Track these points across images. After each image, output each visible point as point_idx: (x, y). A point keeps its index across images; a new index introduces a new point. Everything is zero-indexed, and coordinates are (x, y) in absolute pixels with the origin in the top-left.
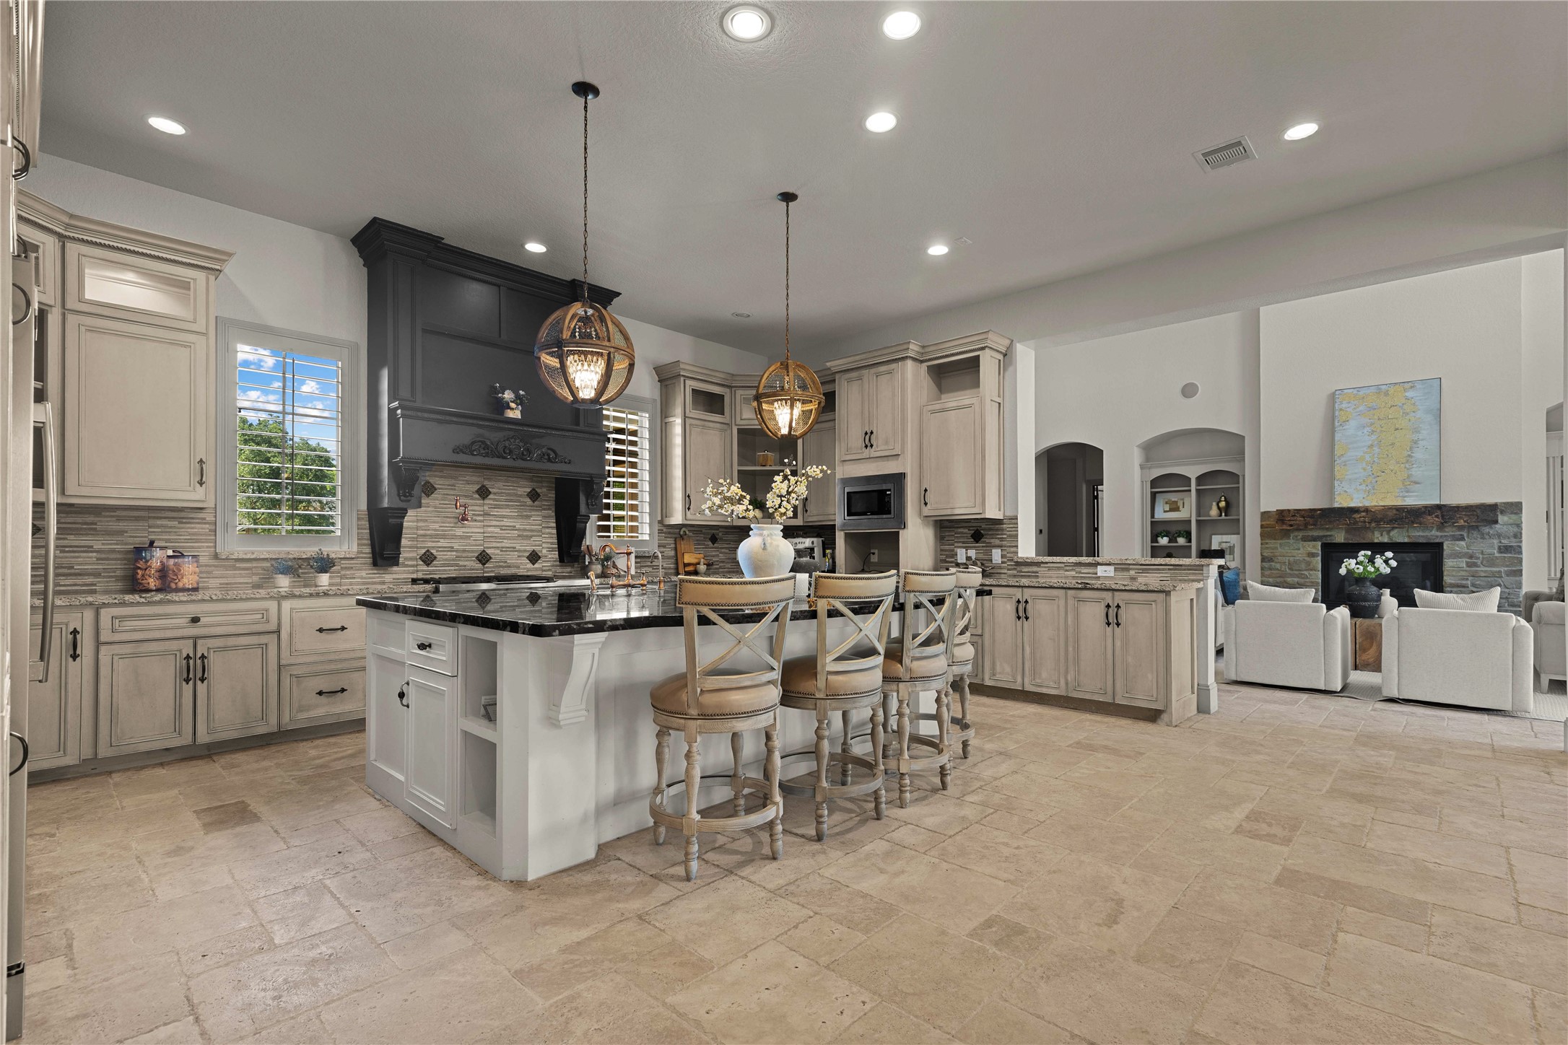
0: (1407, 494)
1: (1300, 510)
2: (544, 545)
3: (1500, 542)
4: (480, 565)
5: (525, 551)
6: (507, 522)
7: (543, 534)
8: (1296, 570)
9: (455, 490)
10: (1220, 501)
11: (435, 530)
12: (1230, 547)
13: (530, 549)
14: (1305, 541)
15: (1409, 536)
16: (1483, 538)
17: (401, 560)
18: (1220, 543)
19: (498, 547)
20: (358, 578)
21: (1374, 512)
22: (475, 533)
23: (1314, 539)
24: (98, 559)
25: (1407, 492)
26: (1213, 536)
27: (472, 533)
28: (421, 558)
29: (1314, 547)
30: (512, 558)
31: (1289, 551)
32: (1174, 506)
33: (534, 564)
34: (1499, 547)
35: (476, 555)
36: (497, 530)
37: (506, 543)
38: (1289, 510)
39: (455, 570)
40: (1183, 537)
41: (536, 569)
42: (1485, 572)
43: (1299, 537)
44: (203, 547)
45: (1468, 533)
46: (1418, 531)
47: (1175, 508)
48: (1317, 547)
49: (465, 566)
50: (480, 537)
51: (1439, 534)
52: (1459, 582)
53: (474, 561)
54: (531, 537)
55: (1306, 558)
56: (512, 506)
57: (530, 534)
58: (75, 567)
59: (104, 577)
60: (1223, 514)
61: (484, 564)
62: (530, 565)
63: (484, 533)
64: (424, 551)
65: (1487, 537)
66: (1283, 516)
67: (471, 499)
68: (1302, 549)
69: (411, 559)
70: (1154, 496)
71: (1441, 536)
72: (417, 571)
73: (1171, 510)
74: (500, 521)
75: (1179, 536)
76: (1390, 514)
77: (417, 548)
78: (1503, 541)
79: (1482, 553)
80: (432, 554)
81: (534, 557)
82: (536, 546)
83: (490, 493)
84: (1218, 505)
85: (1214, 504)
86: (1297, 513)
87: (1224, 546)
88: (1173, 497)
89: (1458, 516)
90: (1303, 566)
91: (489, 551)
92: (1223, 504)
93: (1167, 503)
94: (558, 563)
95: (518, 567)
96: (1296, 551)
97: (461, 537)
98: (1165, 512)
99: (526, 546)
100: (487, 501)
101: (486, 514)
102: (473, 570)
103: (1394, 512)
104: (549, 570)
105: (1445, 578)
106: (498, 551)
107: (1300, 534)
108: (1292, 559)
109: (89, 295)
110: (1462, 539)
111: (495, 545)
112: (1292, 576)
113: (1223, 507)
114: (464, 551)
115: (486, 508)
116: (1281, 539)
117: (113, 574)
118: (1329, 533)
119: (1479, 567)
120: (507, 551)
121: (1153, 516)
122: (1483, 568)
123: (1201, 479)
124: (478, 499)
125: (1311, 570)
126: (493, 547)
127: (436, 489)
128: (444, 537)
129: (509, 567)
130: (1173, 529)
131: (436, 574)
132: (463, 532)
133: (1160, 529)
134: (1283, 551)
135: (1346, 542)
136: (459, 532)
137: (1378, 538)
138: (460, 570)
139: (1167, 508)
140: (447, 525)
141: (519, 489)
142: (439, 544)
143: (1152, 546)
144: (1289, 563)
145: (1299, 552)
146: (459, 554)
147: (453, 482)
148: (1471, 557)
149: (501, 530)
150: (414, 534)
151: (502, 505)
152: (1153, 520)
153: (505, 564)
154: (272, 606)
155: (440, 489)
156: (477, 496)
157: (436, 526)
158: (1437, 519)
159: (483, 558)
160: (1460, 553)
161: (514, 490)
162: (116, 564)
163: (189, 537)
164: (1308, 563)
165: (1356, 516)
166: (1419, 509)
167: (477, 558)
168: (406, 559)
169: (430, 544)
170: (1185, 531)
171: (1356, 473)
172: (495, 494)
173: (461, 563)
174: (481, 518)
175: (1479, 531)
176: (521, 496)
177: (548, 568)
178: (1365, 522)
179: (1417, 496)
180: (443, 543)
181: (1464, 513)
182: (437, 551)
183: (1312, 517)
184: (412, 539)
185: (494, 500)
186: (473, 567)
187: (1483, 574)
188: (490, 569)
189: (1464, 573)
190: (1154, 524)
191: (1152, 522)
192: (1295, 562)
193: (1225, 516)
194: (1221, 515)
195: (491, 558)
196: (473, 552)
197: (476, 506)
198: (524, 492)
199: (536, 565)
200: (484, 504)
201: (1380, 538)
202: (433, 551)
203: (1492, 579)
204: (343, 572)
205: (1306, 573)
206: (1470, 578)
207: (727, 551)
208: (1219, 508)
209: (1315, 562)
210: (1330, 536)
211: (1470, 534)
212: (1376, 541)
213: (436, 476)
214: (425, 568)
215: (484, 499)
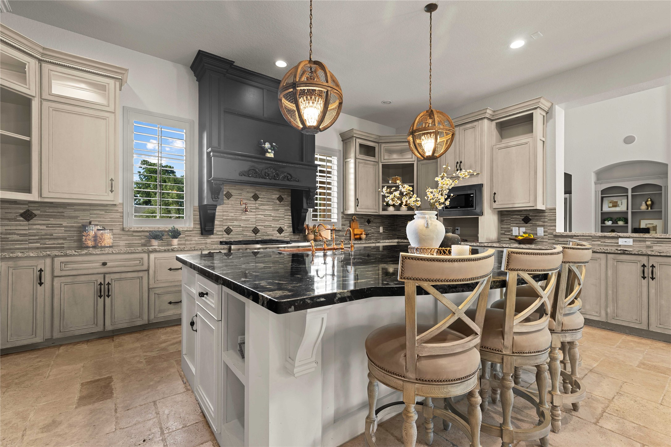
2: (285, 224)
4: (254, 235)
5: (276, 227)
6: (267, 213)
7: (285, 219)
9: (242, 196)
10: (647, 201)
11: (232, 217)
12: (653, 227)
13: (279, 226)
17: (215, 232)
18: (646, 224)
19: (263, 225)
20: (194, 241)
22: (252, 218)
24: (65, 231)
26: (642, 221)
27: (250, 218)
28: (225, 231)
30: (270, 231)
32: (615, 204)
33: (280, 234)
35: (252, 229)
36: (263, 217)
37: (267, 223)
39: (242, 237)
40: (622, 221)
41: (282, 237)
44: (117, 225)
47: (615, 205)
49: (247, 235)
50: (254, 220)
53: (251, 232)
54: (279, 220)
56: (270, 204)
57: (278, 218)
58: (54, 235)
59: (68, 240)
60: (649, 208)
61: (256, 234)
62: (278, 235)
63: (256, 218)
64: (226, 227)
67: (250, 201)
69: (220, 231)
70: (602, 198)
72: (223, 237)
73: (613, 206)
74: (264, 212)
75: (619, 220)
77: (223, 225)
80: (230, 229)
81: (280, 231)
82: (281, 225)
83: (259, 197)
84: (646, 203)
85: (644, 203)
87: (648, 226)
88: (615, 199)
91: (258, 227)
92: (649, 203)
93: (610, 202)
94: (292, 234)
95: (273, 236)
97: (245, 220)
98: (609, 207)
99: (277, 225)
100: (257, 202)
101: (257, 208)
102: (251, 237)
104: (288, 237)
106: (262, 228)
109: (54, 91)
111: (261, 224)
113: (649, 205)
114: (246, 227)
115: (257, 205)
117: (73, 239)
120: (267, 227)
121: (602, 210)
123: (634, 189)
124: (253, 201)
126: (260, 225)
127: (232, 196)
128: (236, 220)
129: (268, 235)
130: (615, 217)
131: (232, 239)
132: (246, 218)
133: (606, 217)
136: (244, 217)
138: (244, 237)
139: (611, 205)
140: (238, 214)
141: (273, 196)
142: (234, 224)
143: (601, 226)
146: (244, 229)
147: (241, 192)
149: (265, 216)
150: (222, 218)
151: (265, 204)
152: (602, 212)
153: (266, 234)
154: (145, 256)
155: (234, 195)
156: (253, 199)
157: (232, 214)
159: (256, 231)
161: (271, 196)
162: (74, 234)
163: (110, 220)
167: (253, 231)
168: (217, 231)
169: (229, 224)
170: (623, 218)
172: (261, 198)
173: (245, 233)
174: (254, 210)
176: (274, 199)
177: (287, 236)
180: (236, 223)
182: (233, 227)
184: (220, 221)
185: (261, 201)
186: (251, 236)
188: (259, 237)
190: (603, 214)
191: (601, 213)
193: (651, 209)
194: (648, 209)
195: (259, 231)
196: (250, 227)
197: (252, 204)
198: (276, 197)
199: (282, 235)
200: (256, 203)
202: (231, 227)
204: (186, 238)
207: (375, 228)
208: (647, 205)
213: (232, 189)
214: (227, 236)
215: (256, 201)
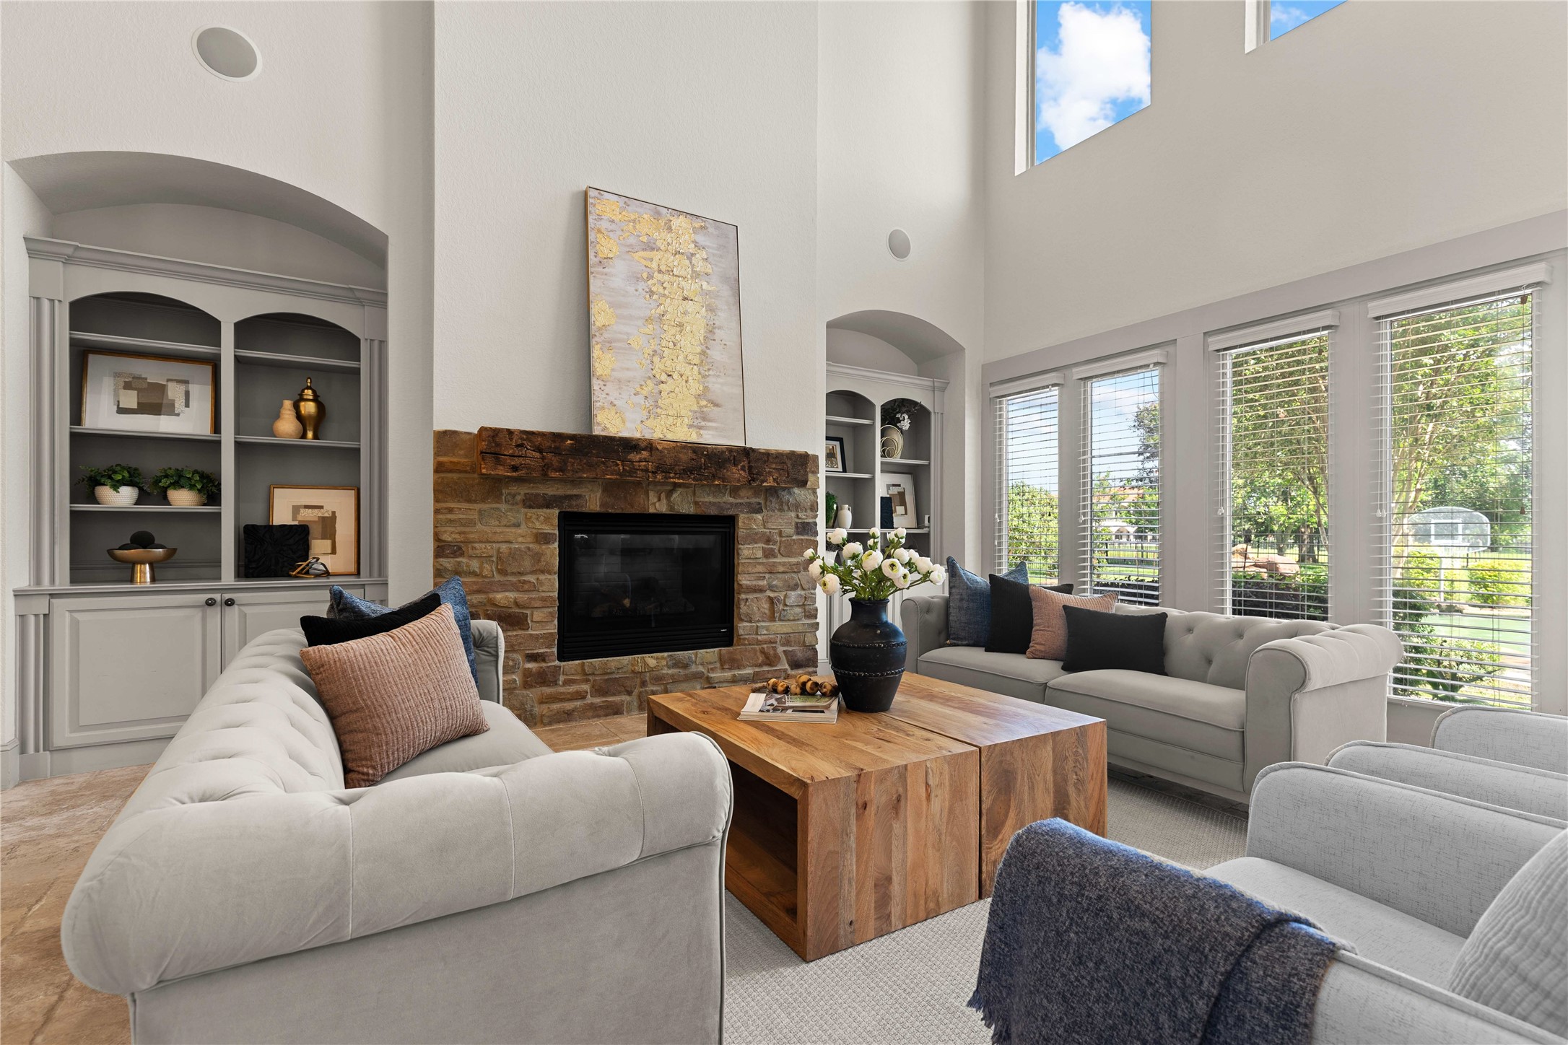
0: (703, 424)
1: (532, 433)
3: (798, 517)
8: (513, 574)
10: (301, 399)
12: (323, 519)
14: (530, 507)
15: (696, 503)
16: (781, 510)
18: (296, 509)
21: (661, 452)
23: (548, 503)
25: (704, 419)
26: (276, 491)
29: (547, 520)
31: (499, 530)
32: (153, 399)
34: (797, 523)
38: (510, 432)
40: (192, 487)
42: (783, 564)
43: (519, 498)
45: (766, 500)
46: (708, 495)
47: (154, 404)
48: (547, 521)
51: (731, 500)
52: (755, 583)
55: (531, 546)
60: (310, 434)
65: (786, 508)
66: (498, 445)
68: (523, 526)
70: (81, 356)
71: (736, 504)
73: (144, 408)
75: (177, 485)
76: (685, 457)
78: (800, 515)
79: (780, 534)
84: (296, 407)
85: (288, 404)
86: (527, 439)
87: (307, 516)
88: (153, 372)
89: (767, 470)
90: (527, 563)
92: (309, 408)
93: (128, 386)
96: (513, 530)
98: (121, 411)
103: (690, 455)
105: (740, 577)
107: (522, 491)
108: (504, 547)
110: (759, 511)
112: (505, 587)
113: (310, 416)
116: (483, 501)
118: (575, 492)
119: (775, 556)
121: (76, 417)
122: (780, 559)
123: (249, 329)
125: (543, 572)
130: (152, 464)
133: (101, 461)
134: (485, 529)
135: (603, 510)
137: (654, 504)
139: (131, 399)
143: (74, 515)
144: (499, 558)
145: (519, 531)
148: (768, 541)
152: (78, 429)
158: (742, 472)
160: (757, 534)
164: (537, 557)
165: (634, 456)
166: (723, 452)
170: (195, 472)
171: (628, 369)
175: (778, 497)
178: (646, 471)
179: (716, 428)
181: (774, 466)
183: (556, 451)
187: (781, 569)
189: (760, 568)
190: (82, 442)
191: (74, 437)
192: (513, 555)
193: (316, 437)
194: (304, 436)
201: (657, 505)
203: (789, 575)
205: (532, 578)
206: (767, 576)
208: (299, 417)
209: (548, 552)
210: (578, 497)
211: (768, 503)
212: (652, 510)
